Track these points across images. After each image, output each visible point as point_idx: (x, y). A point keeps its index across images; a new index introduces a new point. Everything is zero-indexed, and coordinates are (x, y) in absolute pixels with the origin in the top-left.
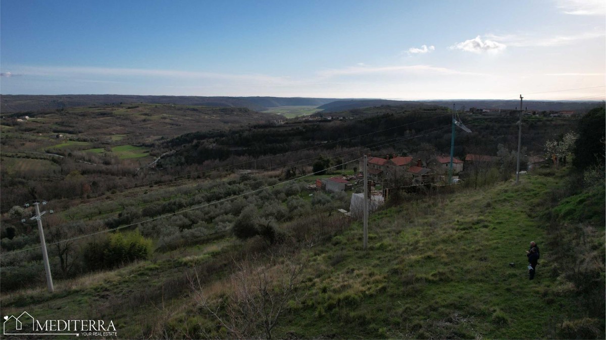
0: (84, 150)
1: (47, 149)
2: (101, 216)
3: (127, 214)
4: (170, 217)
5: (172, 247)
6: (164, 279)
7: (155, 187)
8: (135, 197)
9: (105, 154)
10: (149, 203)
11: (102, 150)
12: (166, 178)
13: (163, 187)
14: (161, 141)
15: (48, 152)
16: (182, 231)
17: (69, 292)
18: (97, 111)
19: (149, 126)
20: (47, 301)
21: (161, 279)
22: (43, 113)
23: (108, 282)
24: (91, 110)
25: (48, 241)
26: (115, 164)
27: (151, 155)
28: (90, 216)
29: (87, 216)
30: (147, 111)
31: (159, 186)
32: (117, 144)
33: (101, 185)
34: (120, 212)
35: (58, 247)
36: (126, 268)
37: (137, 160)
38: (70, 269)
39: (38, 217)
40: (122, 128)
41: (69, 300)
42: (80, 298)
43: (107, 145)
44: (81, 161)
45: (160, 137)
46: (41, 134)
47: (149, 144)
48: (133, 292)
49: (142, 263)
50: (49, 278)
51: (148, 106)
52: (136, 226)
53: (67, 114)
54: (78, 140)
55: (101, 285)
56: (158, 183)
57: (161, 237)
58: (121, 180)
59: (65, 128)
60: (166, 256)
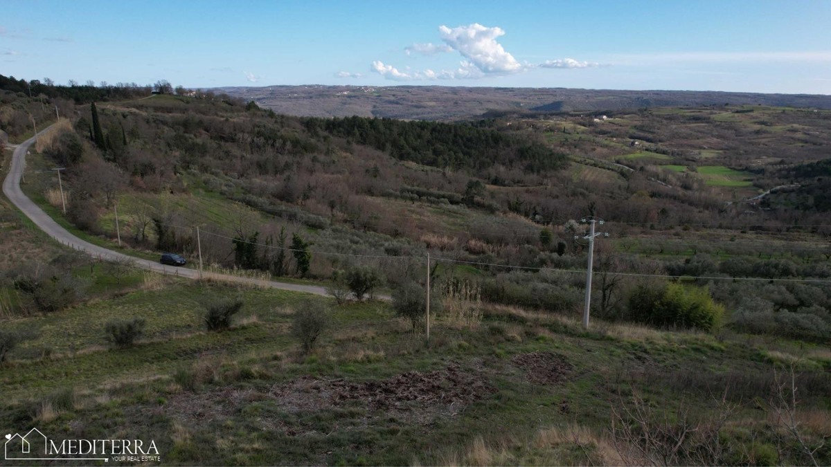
0: (660, 165)
1: (617, 157)
2: (662, 256)
3: (698, 263)
4: (763, 285)
5: (754, 329)
6: (728, 370)
7: (750, 235)
8: (714, 241)
9: (687, 175)
10: (734, 256)
11: (684, 169)
12: (773, 224)
13: (764, 236)
14: (778, 167)
15: (618, 162)
16: (778, 310)
17: (604, 337)
18: (689, 114)
19: (763, 141)
20: (579, 337)
21: (724, 367)
22: (622, 113)
23: (651, 343)
24: (682, 112)
25: (595, 269)
26: (697, 190)
27: (755, 185)
28: (648, 252)
29: (644, 252)
30: (765, 118)
31: (757, 233)
32: (707, 163)
33: (672, 216)
34: (689, 257)
35: (604, 279)
36: (678, 334)
37: (731, 190)
38: (611, 309)
39: (591, 238)
40: (719, 140)
41: (601, 346)
42: (613, 349)
43: (693, 163)
44: (653, 179)
45: (779, 159)
46: (615, 139)
47: (756, 169)
48: (679, 368)
49: (701, 335)
50: (587, 312)
51: (770, 109)
52: (706, 282)
53: (650, 116)
54: (656, 151)
55: (641, 342)
56: (757, 229)
57: (740, 309)
58: (701, 215)
59: (644, 134)
60: (741, 338)
